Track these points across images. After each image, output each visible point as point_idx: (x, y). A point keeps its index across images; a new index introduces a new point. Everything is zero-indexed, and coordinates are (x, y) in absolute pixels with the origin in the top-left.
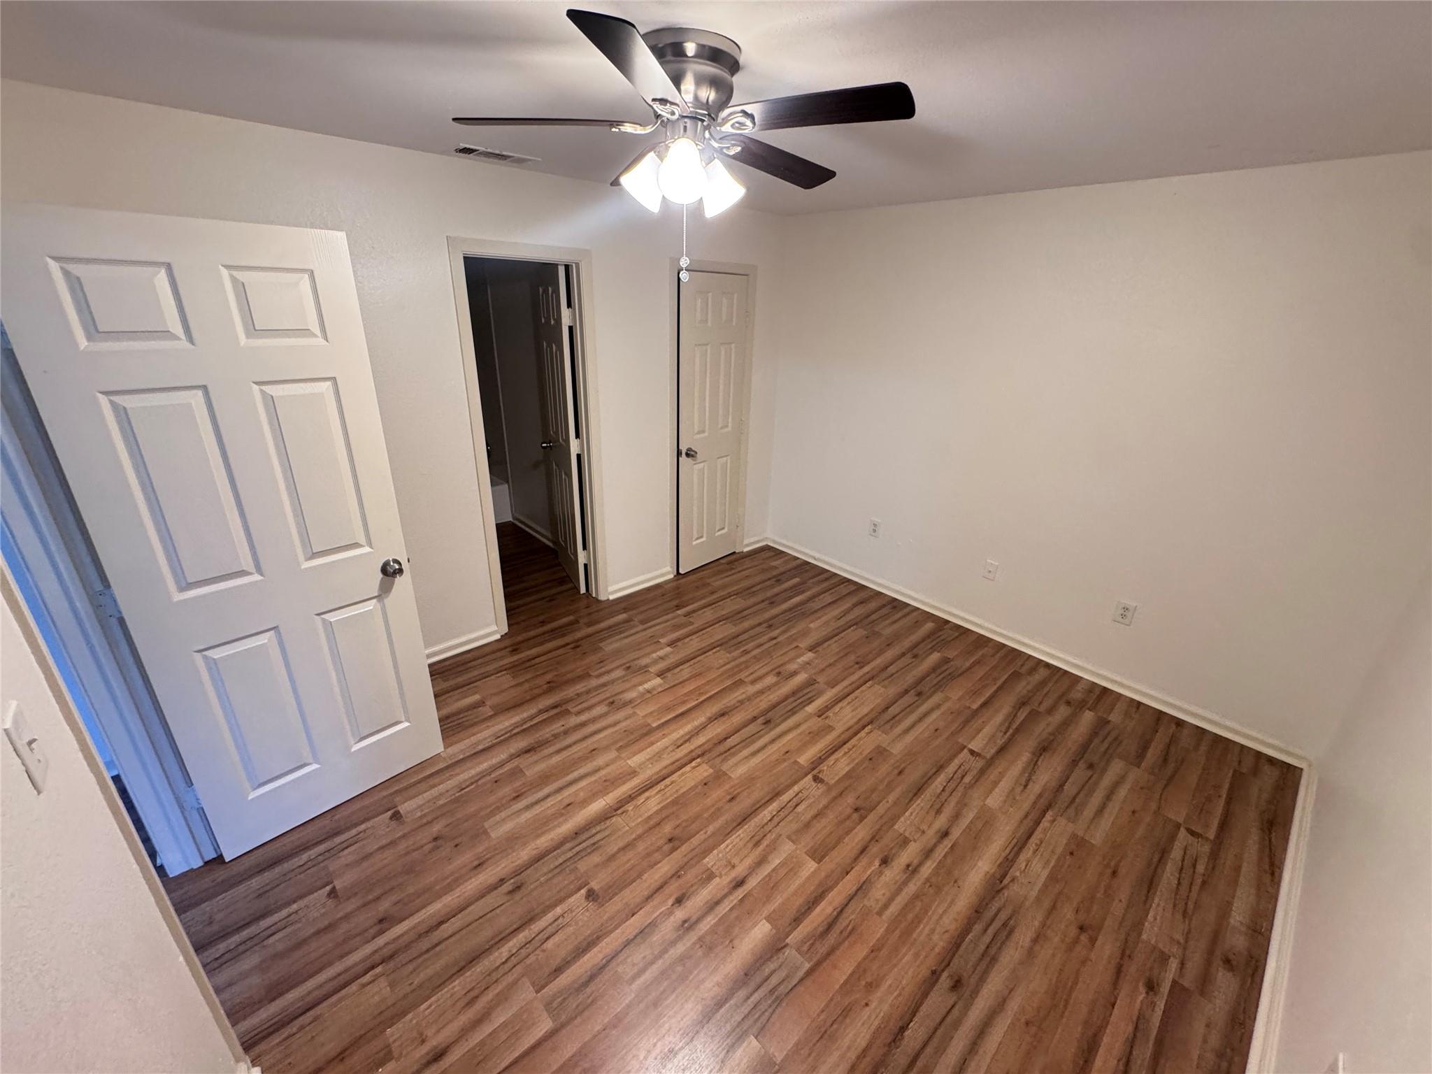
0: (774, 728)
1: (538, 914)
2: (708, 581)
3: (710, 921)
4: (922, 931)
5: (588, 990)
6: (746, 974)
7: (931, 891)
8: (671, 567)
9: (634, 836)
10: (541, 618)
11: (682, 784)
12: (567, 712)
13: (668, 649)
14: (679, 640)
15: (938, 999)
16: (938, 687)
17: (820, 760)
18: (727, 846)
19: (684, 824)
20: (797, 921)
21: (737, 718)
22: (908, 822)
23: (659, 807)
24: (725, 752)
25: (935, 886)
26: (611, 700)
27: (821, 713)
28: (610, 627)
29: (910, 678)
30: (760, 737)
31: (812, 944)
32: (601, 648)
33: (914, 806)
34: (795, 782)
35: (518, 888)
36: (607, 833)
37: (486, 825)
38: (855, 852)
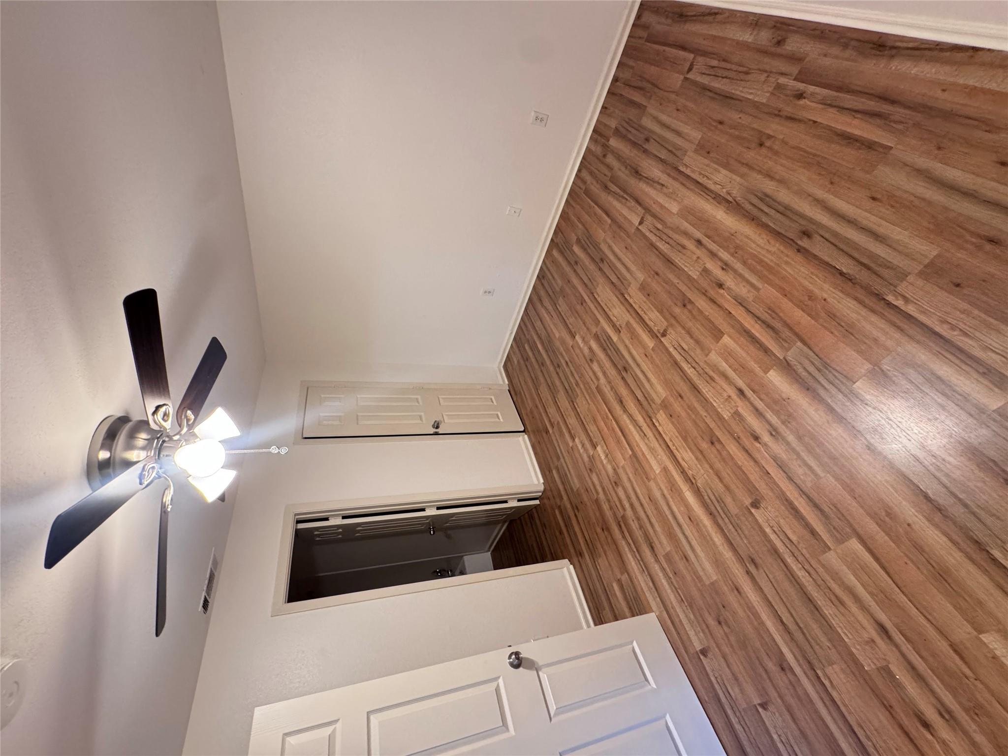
0: (629, 364)
1: (771, 546)
2: (529, 409)
3: (769, 415)
4: (768, 259)
5: (826, 509)
6: (808, 389)
7: (740, 252)
8: (520, 436)
9: (710, 470)
10: (558, 534)
11: (672, 433)
12: (623, 517)
13: (577, 440)
14: (570, 432)
15: (818, 248)
16: (597, 247)
17: (650, 331)
18: (715, 401)
19: (701, 433)
20: (766, 350)
21: (624, 392)
22: (691, 268)
23: (688, 450)
24: (647, 400)
25: (737, 250)
26: (614, 484)
27: (618, 330)
28: (563, 483)
29: (592, 267)
30: (636, 375)
31: (783, 340)
32: (577, 490)
33: (680, 264)
34: (667, 349)
35: (753, 561)
36: (709, 491)
37: (707, 583)
38: (714, 307)
